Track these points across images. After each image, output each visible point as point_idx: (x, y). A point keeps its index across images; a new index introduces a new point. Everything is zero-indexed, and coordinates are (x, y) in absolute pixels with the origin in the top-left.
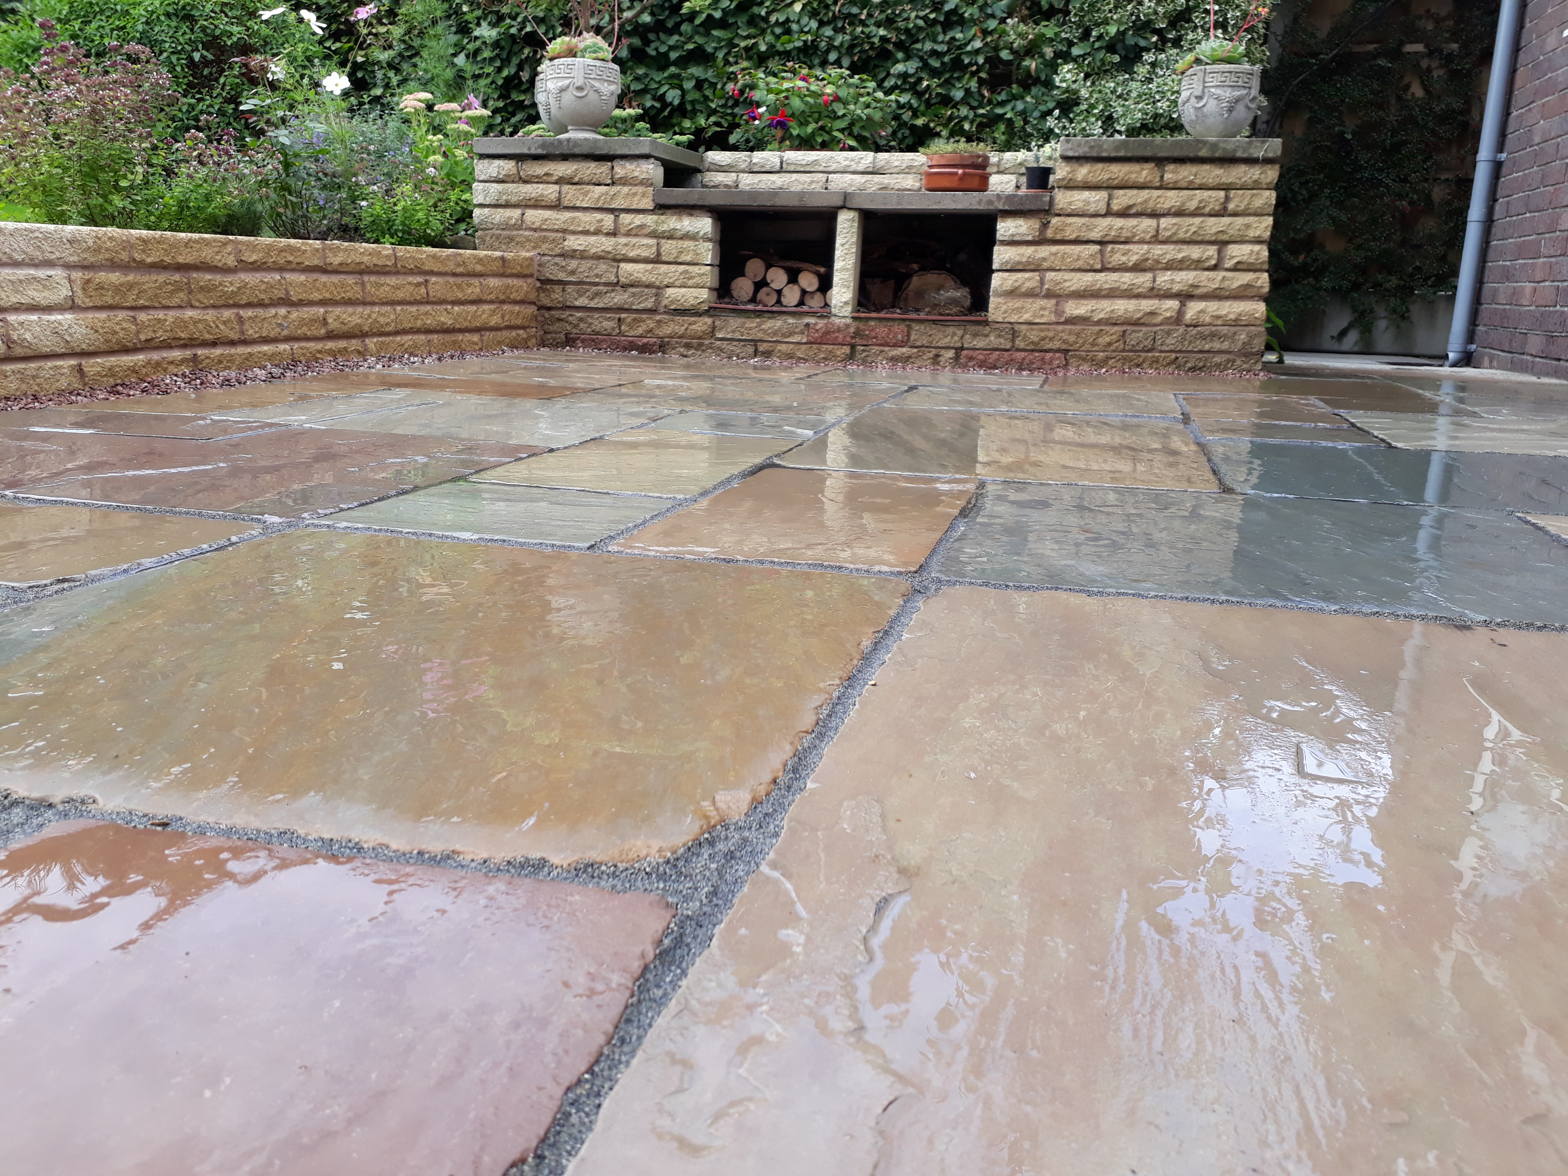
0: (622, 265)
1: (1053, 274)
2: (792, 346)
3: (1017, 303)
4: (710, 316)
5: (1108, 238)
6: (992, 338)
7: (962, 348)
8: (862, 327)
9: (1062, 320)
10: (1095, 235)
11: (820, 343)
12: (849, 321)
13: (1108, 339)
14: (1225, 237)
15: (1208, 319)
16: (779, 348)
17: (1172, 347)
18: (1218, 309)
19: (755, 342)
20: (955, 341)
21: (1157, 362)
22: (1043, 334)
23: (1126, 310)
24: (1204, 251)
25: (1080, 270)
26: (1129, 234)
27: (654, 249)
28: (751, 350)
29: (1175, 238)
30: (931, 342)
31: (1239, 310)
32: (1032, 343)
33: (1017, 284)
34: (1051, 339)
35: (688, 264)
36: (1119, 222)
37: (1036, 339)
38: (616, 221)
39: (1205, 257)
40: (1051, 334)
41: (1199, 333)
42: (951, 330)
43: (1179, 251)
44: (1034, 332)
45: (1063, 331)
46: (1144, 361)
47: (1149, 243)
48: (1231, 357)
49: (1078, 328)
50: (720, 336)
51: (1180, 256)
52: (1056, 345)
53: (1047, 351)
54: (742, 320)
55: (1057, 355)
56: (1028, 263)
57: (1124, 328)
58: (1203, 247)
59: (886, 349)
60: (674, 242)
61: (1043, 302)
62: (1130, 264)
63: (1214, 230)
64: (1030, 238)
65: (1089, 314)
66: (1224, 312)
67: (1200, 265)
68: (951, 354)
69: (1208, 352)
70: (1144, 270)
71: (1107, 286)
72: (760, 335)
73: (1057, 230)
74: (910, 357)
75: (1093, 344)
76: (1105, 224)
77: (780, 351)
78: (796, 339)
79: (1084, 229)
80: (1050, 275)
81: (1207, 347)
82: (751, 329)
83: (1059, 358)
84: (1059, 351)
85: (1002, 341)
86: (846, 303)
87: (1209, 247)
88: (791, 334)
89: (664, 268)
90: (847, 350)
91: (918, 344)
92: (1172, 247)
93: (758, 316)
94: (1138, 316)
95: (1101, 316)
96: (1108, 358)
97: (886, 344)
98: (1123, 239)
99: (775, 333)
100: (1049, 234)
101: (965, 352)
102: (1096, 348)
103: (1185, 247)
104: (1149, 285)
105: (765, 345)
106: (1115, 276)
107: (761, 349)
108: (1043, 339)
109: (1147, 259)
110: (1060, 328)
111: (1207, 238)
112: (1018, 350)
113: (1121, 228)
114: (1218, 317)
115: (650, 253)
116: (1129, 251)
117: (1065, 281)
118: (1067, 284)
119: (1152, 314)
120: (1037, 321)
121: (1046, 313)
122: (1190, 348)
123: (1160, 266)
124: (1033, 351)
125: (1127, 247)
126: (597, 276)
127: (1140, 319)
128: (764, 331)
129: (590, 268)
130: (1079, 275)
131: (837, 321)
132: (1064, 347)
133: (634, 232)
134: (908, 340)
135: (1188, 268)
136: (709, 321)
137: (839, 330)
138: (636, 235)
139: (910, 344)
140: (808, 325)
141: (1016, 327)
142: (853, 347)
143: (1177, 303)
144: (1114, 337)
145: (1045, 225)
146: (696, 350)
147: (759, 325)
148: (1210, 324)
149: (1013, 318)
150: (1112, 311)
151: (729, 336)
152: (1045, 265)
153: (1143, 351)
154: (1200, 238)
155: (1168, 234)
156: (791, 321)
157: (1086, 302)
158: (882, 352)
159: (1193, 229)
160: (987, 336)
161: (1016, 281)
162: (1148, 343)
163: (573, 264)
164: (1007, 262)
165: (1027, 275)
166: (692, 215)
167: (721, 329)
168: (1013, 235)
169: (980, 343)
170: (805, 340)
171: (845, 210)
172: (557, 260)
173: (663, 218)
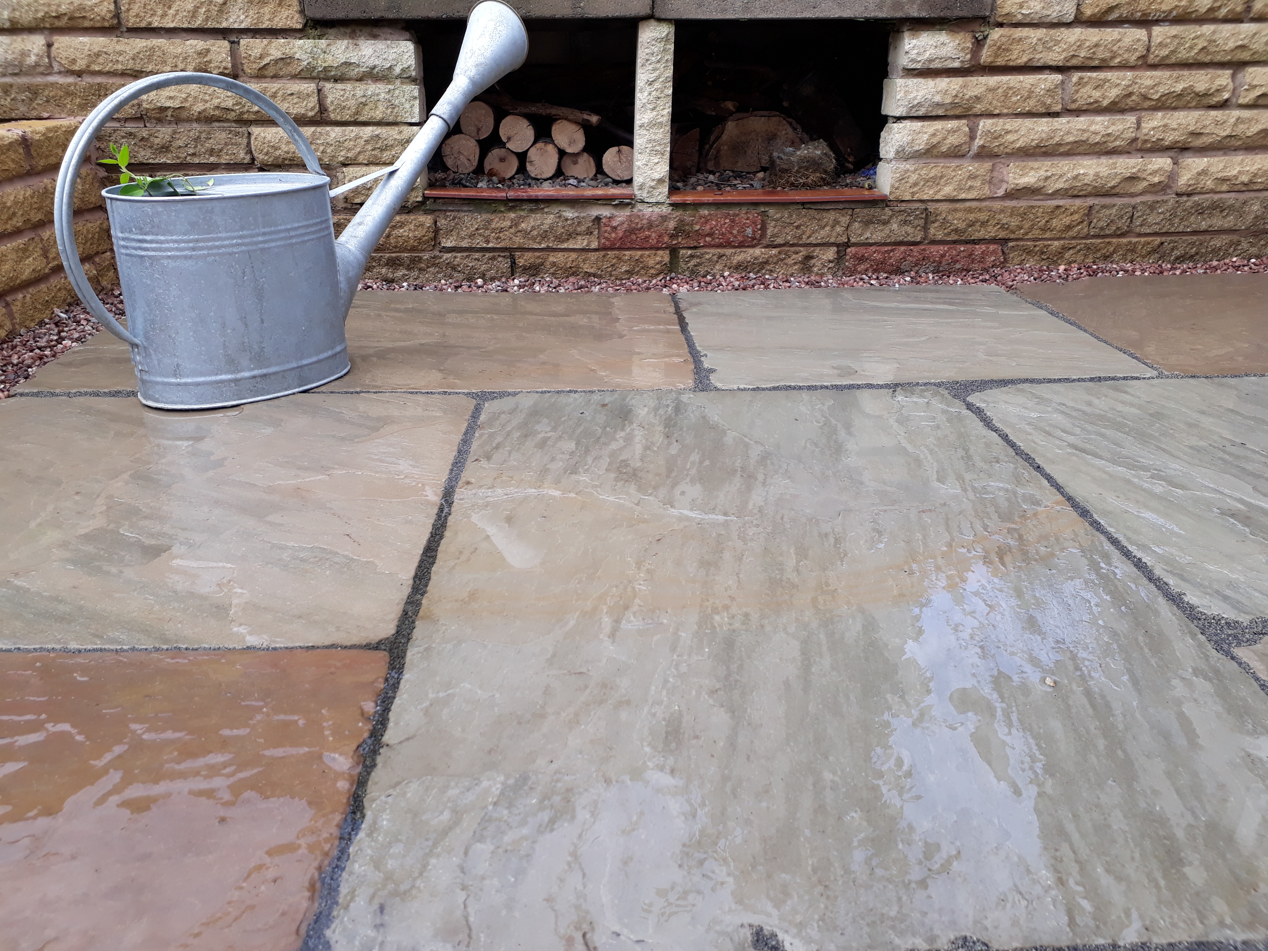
0: (256, 130)
1: (989, 122)
2: (574, 255)
3: (934, 169)
4: (427, 212)
5: (1074, 62)
6: (895, 226)
7: (847, 245)
8: (688, 219)
9: (1001, 192)
10: (1055, 57)
11: (620, 249)
12: (665, 210)
13: (1067, 220)
14: (1245, 56)
15: (1210, 184)
16: (551, 259)
17: (1156, 228)
18: (1225, 167)
19: (510, 252)
20: (837, 234)
21: (1133, 251)
22: (972, 217)
23: (1097, 175)
24: (1212, 80)
25: (1031, 114)
26: (1107, 55)
27: (313, 101)
28: (504, 264)
29: (1173, 60)
30: (800, 238)
31: (1254, 169)
32: (956, 230)
33: (935, 140)
34: (984, 224)
35: (379, 124)
36: (1093, 35)
37: (962, 225)
38: (233, 53)
39: (1214, 87)
40: (983, 216)
41: (1197, 204)
42: (831, 216)
43: (1178, 80)
44: (958, 215)
45: (1002, 211)
46: (1114, 252)
47: (1132, 68)
48: (1235, 238)
49: (1022, 204)
50: (449, 244)
51: (1179, 87)
52: (991, 232)
53: (974, 242)
54: (485, 216)
55: (992, 247)
56: (954, 105)
57: (1090, 201)
58: (1211, 72)
59: (729, 251)
60: (349, 86)
61: (970, 167)
62: (1105, 103)
63: (1231, 44)
64: (956, 64)
65: (1041, 184)
66: (1235, 172)
67: (1206, 101)
68: (831, 253)
69: (1205, 232)
70: (1122, 111)
71: (1071, 139)
72: (519, 241)
73: (1000, 49)
74: (767, 262)
75: (1044, 230)
76: (1072, 39)
77: (554, 264)
78: (580, 243)
79: (1040, 48)
80: (985, 124)
81: (1204, 225)
82: (501, 230)
83: (994, 252)
84: (993, 241)
85: (909, 229)
86: (660, 181)
87: (1220, 72)
88: (571, 235)
89: (335, 132)
90: (664, 256)
91: (780, 241)
92: (1167, 73)
93: (511, 209)
94: (1113, 183)
95: (1060, 185)
96: (1065, 249)
97: (728, 244)
98: (1096, 63)
99: (544, 236)
100: (986, 56)
101: (851, 250)
102: (1048, 235)
103: (1186, 73)
104: (1130, 135)
105: (528, 255)
106: (1082, 122)
107: (521, 262)
108: (972, 224)
109: (1130, 94)
110: (997, 205)
111: (1218, 58)
112: (933, 242)
113: (1097, 45)
114: (1224, 180)
115: (309, 107)
116: (1106, 81)
117: (1008, 132)
118: (1010, 137)
119: (1133, 178)
120: (963, 196)
121: (977, 183)
122: (1181, 229)
123: (1147, 104)
124: (955, 242)
125: (1102, 75)
126: (211, 152)
127: (1113, 187)
128: (526, 234)
129: (197, 139)
130: (1028, 123)
131: (647, 211)
132: (1002, 235)
133: (271, 71)
134: (763, 235)
135: (1186, 107)
136: (427, 220)
137: (650, 226)
138: (275, 77)
139: (765, 242)
140: (598, 219)
141: (931, 207)
142: (674, 251)
143: (1169, 161)
144: (1076, 217)
145: (979, 43)
146: (409, 268)
147: (515, 224)
148: (1213, 191)
149: (928, 194)
150: (1076, 178)
151: (464, 244)
152: (979, 108)
153: (1114, 235)
154: (1207, 59)
155: (1164, 52)
156: (569, 213)
157: (1036, 164)
158: (720, 257)
159: (1201, 44)
160: (886, 223)
161: (934, 135)
162: (1123, 224)
163: (164, 133)
164: (920, 105)
165: (951, 124)
166: (375, 37)
167: (449, 232)
168: (931, 61)
169: (876, 234)
170: (594, 245)
171: (653, 23)
172: (131, 127)
173: (323, 43)
